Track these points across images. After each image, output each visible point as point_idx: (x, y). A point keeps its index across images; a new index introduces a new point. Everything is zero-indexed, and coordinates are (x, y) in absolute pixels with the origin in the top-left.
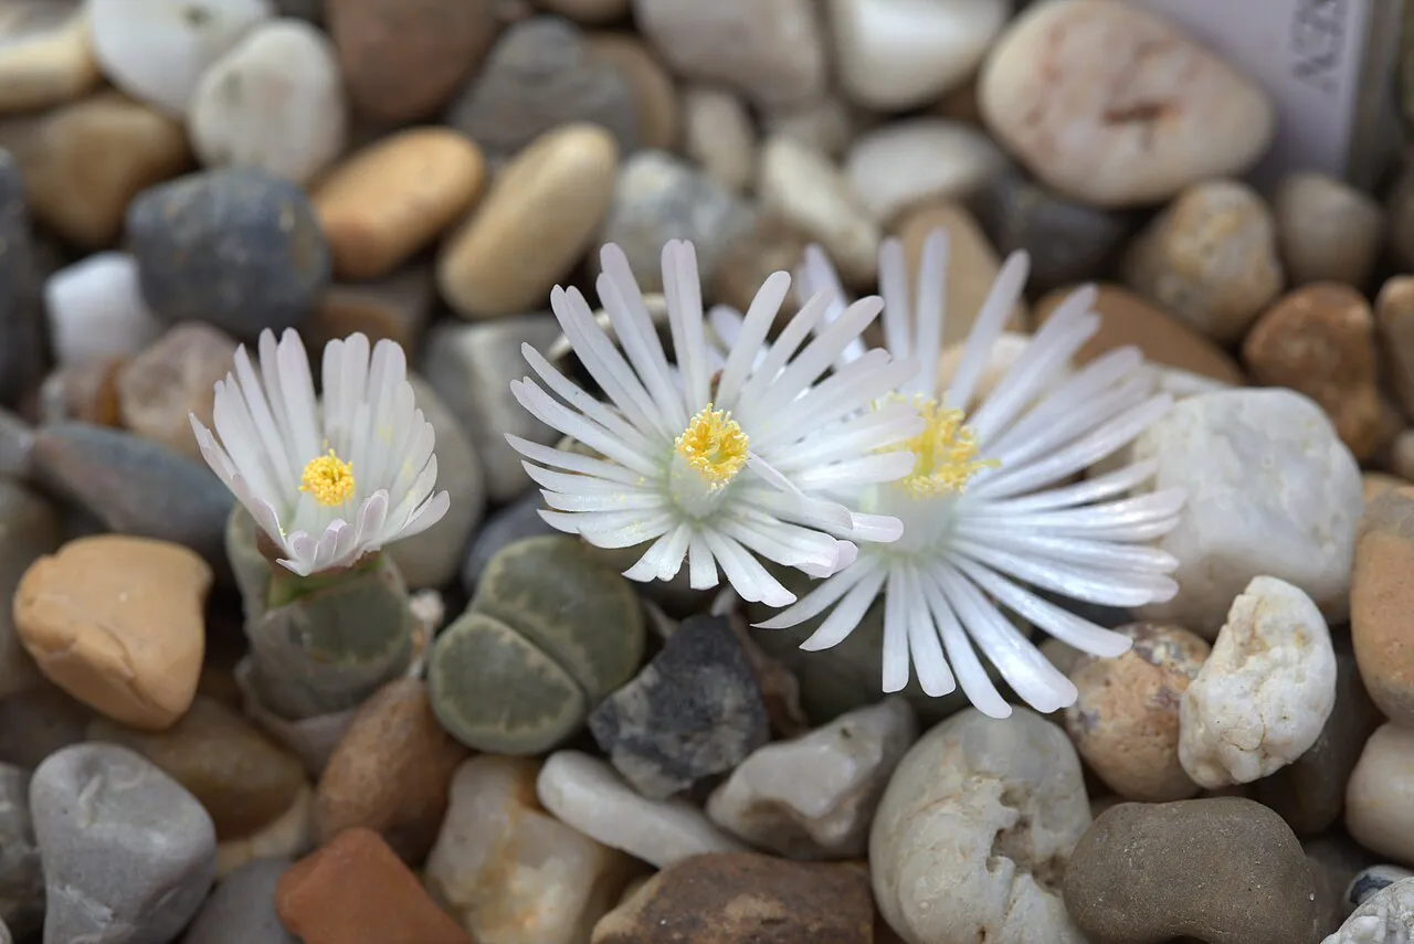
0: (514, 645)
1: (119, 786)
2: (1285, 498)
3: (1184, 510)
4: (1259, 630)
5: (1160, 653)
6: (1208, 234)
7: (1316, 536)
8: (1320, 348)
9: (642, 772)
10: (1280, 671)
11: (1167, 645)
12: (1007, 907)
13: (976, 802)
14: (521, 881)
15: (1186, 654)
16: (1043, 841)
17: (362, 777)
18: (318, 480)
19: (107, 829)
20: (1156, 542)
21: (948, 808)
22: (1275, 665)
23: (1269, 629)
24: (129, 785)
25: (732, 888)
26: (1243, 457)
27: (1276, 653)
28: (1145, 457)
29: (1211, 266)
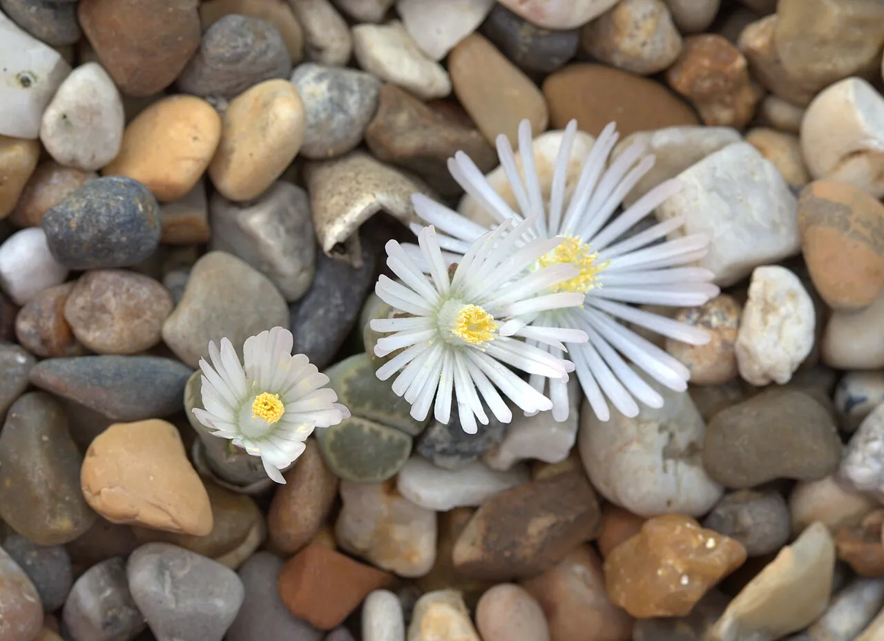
0: (372, 430)
1: (181, 574)
2: (756, 215)
3: (710, 245)
4: (769, 299)
5: (715, 321)
6: (641, 36)
7: (775, 227)
8: (721, 83)
9: (451, 462)
10: (788, 322)
11: (716, 313)
12: (678, 484)
13: (648, 439)
14: (399, 534)
15: (727, 315)
16: (682, 440)
17: (306, 519)
18: (265, 412)
19: (189, 605)
20: (696, 263)
21: (635, 447)
22: (785, 318)
23: (775, 299)
24: (186, 571)
25: (526, 516)
26: (727, 199)
27: (783, 311)
28: (673, 214)
29: (647, 52)
